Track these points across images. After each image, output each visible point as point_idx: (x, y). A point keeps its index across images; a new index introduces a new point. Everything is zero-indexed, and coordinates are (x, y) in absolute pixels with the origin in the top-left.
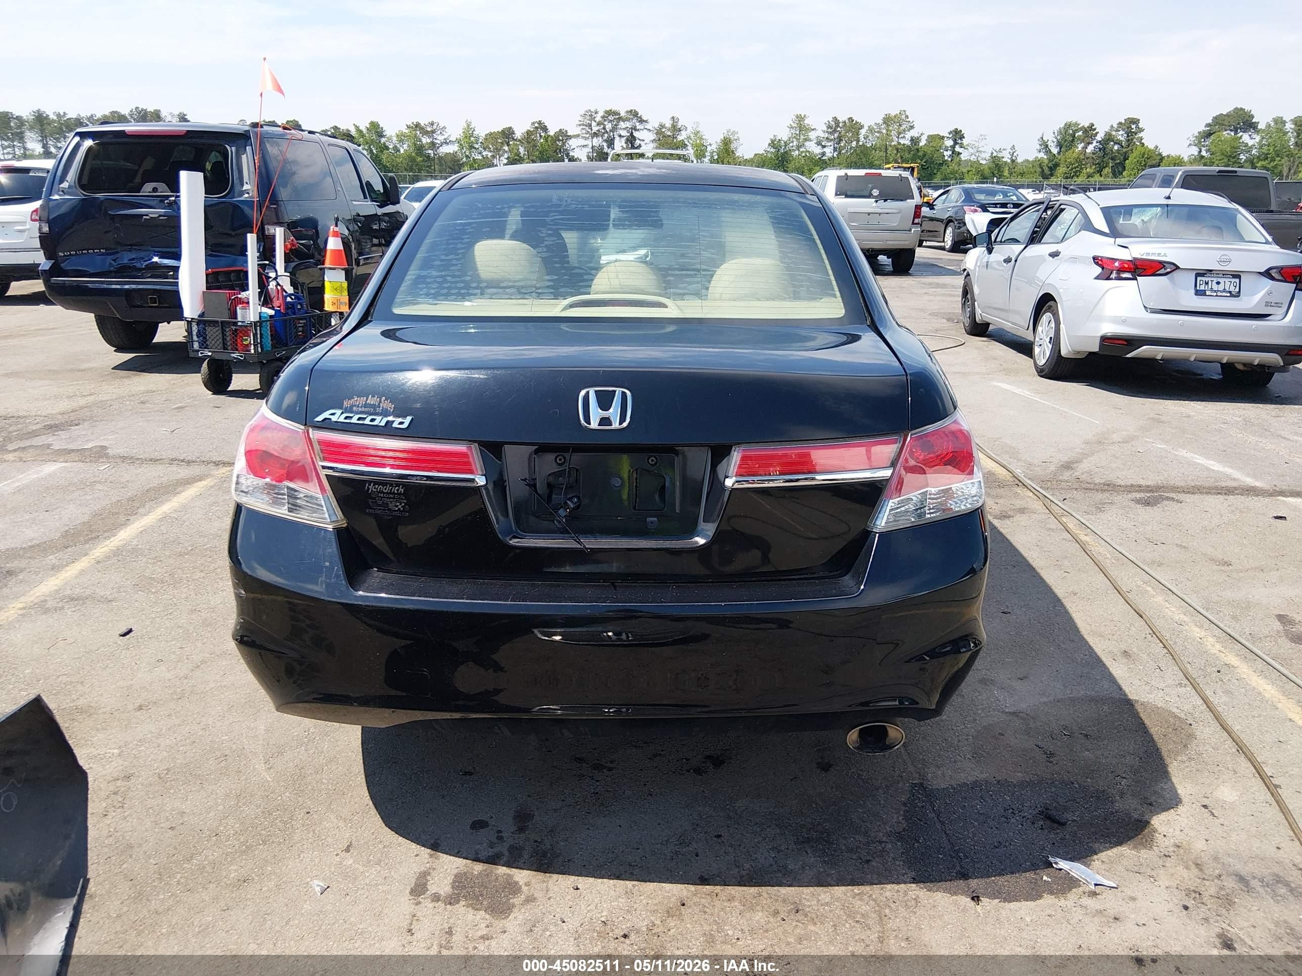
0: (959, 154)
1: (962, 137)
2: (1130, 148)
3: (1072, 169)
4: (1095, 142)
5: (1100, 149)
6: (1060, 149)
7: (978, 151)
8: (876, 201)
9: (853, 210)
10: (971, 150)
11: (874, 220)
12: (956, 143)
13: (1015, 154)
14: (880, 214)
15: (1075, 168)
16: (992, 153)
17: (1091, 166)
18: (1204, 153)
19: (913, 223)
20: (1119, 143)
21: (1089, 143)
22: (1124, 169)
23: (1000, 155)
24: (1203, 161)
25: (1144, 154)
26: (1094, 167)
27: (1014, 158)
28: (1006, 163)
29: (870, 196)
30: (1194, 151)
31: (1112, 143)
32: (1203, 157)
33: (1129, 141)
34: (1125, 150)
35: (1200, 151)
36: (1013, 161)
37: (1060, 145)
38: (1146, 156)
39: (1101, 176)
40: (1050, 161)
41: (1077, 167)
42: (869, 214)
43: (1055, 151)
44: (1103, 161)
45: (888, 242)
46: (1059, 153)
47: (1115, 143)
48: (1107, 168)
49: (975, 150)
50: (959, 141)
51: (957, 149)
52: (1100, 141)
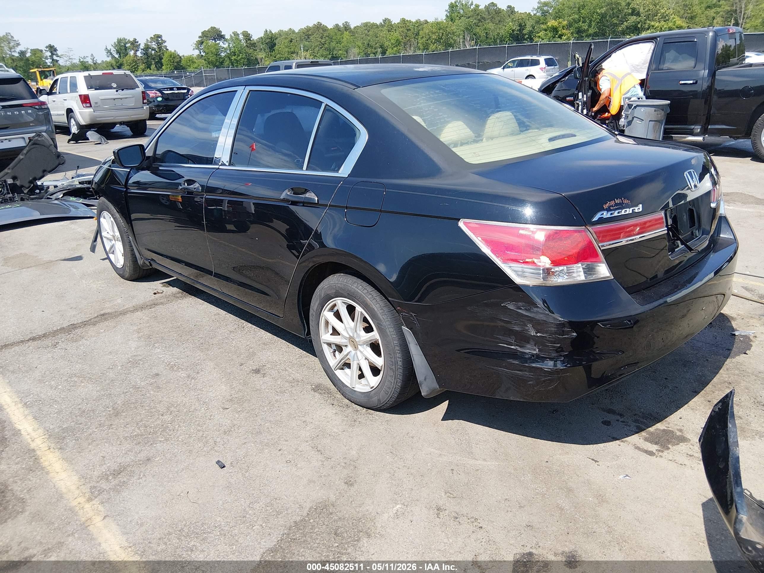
0: (57, 61)
1: (56, 50)
2: (161, 52)
3: (132, 67)
4: (140, 49)
5: (144, 54)
6: (120, 54)
7: (70, 59)
8: (117, 91)
9: (103, 97)
10: (65, 59)
11: (118, 103)
12: (53, 54)
13: (95, 59)
14: (121, 99)
15: (134, 66)
16: (80, 60)
17: (142, 64)
18: (202, 53)
19: (143, 103)
20: (153, 49)
21: (137, 51)
22: (162, 65)
23: (85, 60)
24: (203, 58)
25: (171, 55)
26: (144, 65)
27: (95, 62)
28: (91, 65)
29: (111, 88)
30: (197, 52)
31: (150, 50)
32: (202, 56)
33: (160, 48)
34: (159, 54)
35: (200, 53)
36: (95, 64)
37: (118, 52)
38: (172, 56)
39: (150, 69)
40: (117, 63)
41: (135, 65)
42: (114, 99)
43: (117, 56)
44: (148, 61)
45: (132, 117)
46: (120, 57)
47: (152, 50)
48: (152, 66)
49: (68, 58)
50: (55, 53)
51: (55, 57)
52: (143, 49)
